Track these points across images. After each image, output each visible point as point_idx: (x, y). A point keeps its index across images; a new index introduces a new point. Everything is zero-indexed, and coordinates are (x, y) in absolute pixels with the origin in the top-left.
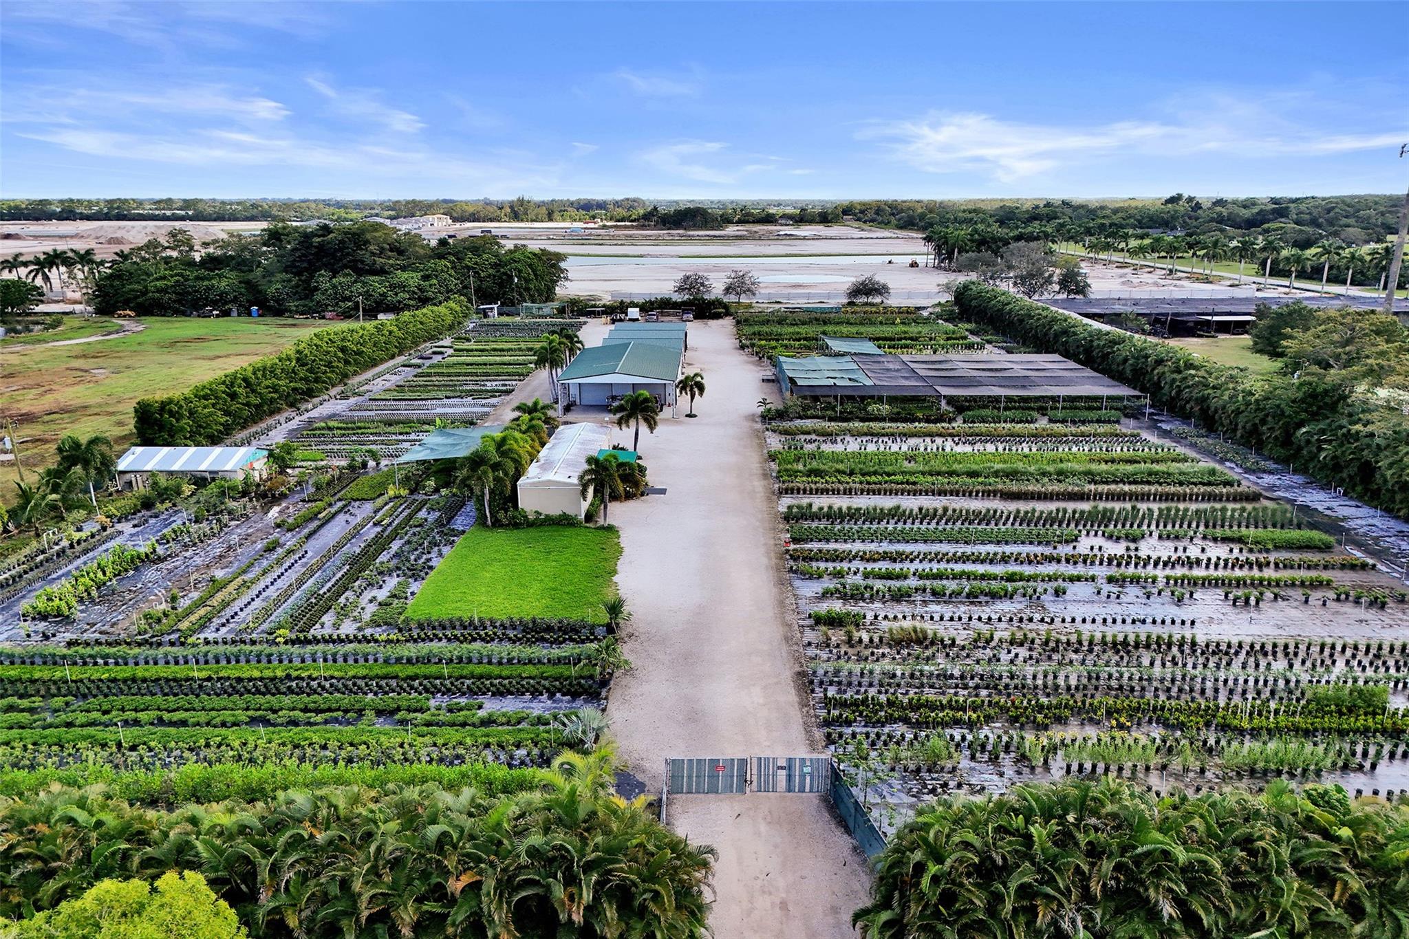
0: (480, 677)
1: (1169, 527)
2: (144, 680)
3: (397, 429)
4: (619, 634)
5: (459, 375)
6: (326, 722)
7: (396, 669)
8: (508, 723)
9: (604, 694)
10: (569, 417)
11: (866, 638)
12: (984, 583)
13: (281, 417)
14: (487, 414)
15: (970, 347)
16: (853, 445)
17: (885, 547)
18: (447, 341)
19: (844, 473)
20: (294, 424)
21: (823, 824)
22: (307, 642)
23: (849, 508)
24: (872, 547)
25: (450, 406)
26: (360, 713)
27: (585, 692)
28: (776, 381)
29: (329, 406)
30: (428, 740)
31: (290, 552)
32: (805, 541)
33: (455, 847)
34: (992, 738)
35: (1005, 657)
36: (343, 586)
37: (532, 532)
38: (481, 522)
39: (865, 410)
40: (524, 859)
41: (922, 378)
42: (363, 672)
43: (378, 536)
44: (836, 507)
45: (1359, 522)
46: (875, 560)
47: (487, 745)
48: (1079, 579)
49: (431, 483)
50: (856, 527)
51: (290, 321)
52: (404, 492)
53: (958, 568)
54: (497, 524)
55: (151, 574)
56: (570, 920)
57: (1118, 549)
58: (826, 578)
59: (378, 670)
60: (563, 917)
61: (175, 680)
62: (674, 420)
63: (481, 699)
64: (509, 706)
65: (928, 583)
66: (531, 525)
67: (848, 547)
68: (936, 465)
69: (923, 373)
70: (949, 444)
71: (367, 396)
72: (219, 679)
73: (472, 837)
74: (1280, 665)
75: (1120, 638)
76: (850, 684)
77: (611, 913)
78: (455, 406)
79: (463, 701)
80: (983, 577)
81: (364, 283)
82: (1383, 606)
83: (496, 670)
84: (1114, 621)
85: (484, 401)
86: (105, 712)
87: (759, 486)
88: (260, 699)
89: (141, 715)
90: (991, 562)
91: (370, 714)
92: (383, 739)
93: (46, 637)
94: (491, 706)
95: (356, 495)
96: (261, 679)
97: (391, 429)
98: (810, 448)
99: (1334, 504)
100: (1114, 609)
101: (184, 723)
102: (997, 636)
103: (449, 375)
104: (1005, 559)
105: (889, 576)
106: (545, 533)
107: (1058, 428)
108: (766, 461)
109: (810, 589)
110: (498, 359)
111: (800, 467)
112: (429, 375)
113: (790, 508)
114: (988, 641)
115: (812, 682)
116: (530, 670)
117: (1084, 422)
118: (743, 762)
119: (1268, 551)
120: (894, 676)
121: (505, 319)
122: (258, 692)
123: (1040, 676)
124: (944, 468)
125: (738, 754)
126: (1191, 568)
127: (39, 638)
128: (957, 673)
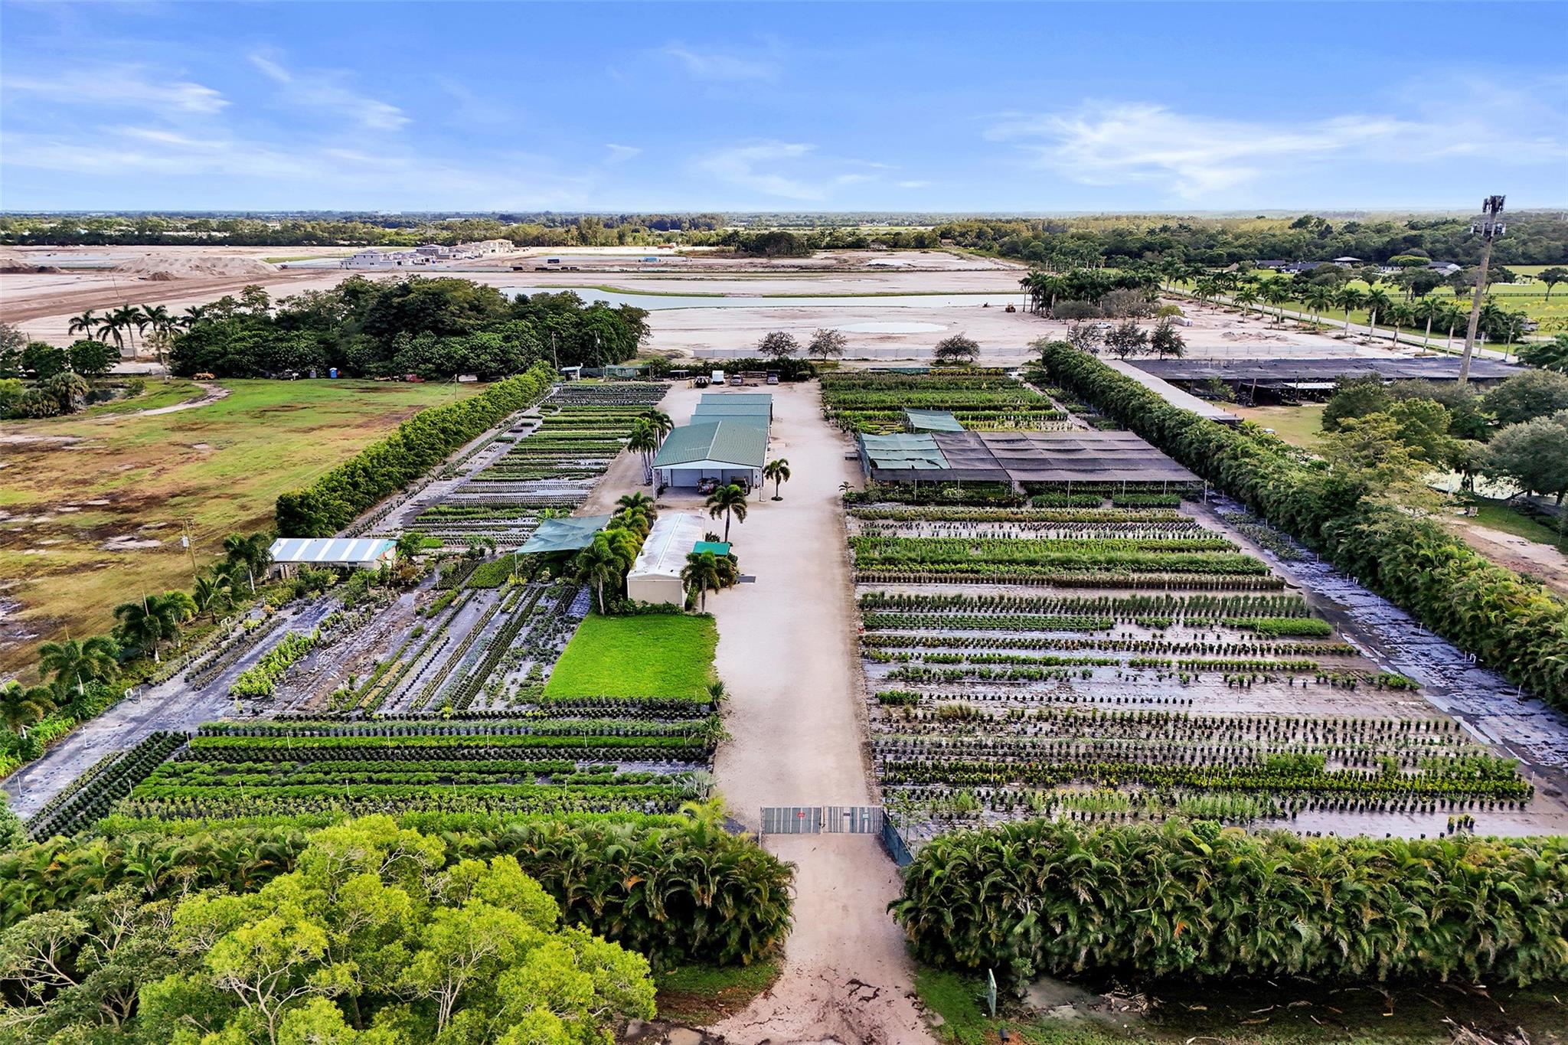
0: (612, 746)
1: (1196, 616)
2: (348, 748)
3: (506, 512)
4: (720, 711)
5: (551, 451)
6: (497, 781)
7: (544, 740)
8: (638, 782)
9: (710, 760)
10: (663, 500)
11: (920, 714)
12: (1025, 667)
13: (392, 500)
14: (584, 498)
15: (1052, 418)
16: (926, 531)
17: (946, 634)
18: (534, 411)
19: (915, 561)
20: (406, 507)
21: (878, 854)
22: (467, 717)
23: (917, 597)
24: (934, 634)
25: (549, 488)
26: (523, 774)
27: (696, 758)
28: (859, 459)
29: (434, 489)
30: (579, 793)
31: (436, 638)
32: (877, 628)
33: (627, 860)
34: (1010, 793)
35: (1030, 730)
36: (488, 668)
37: (640, 621)
38: (595, 609)
39: (941, 492)
40: (672, 868)
41: (996, 460)
42: (520, 742)
43: (506, 625)
44: (905, 596)
45: (1363, 610)
46: (935, 646)
47: (625, 799)
48: (1105, 663)
49: (547, 572)
50: (922, 615)
51: (371, 384)
52: (523, 581)
53: (1005, 653)
54: (609, 612)
55: (322, 658)
56: (703, 905)
57: (1144, 636)
58: (892, 662)
59: (530, 741)
60: (698, 903)
61: (372, 748)
62: (761, 504)
63: (614, 764)
64: (637, 769)
65: (977, 667)
66: (639, 613)
67: (913, 633)
68: (999, 552)
69: (998, 454)
70: (1015, 530)
71: (468, 477)
72: (406, 748)
73: (636, 854)
74: (1249, 737)
75: (1127, 715)
76: (904, 752)
77: (729, 901)
78: (555, 488)
79: (601, 765)
80: (1024, 662)
81: (445, 345)
82: (1353, 688)
83: (624, 741)
84: (1127, 701)
85: (580, 482)
86: (326, 773)
87: (839, 574)
88: (444, 764)
89: (356, 775)
90: (1034, 648)
91: (530, 775)
92: (546, 793)
93: (255, 713)
94: (623, 769)
95: (479, 583)
96: (439, 748)
97: (497, 514)
98: (886, 534)
99: (1346, 593)
100: (1130, 691)
101: (388, 782)
102: (1027, 713)
103: (542, 452)
104: (1046, 645)
105: (945, 661)
106: (651, 621)
107: (1120, 513)
108: (846, 548)
109: (879, 672)
110: (588, 432)
111: (876, 555)
112: (523, 452)
113: (865, 596)
114: (1019, 718)
115: (874, 751)
116: (651, 741)
117: (1145, 506)
118: (818, 810)
119: (1274, 638)
120: (940, 745)
121: (589, 382)
122: (440, 758)
123: (1056, 746)
124: (1006, 557)
125: (814, 804)
126: (1204, 653)
127: (250, 713)
128: (990, 743)
